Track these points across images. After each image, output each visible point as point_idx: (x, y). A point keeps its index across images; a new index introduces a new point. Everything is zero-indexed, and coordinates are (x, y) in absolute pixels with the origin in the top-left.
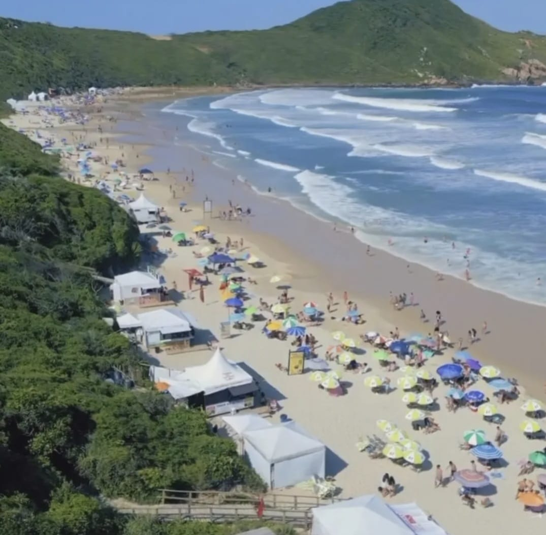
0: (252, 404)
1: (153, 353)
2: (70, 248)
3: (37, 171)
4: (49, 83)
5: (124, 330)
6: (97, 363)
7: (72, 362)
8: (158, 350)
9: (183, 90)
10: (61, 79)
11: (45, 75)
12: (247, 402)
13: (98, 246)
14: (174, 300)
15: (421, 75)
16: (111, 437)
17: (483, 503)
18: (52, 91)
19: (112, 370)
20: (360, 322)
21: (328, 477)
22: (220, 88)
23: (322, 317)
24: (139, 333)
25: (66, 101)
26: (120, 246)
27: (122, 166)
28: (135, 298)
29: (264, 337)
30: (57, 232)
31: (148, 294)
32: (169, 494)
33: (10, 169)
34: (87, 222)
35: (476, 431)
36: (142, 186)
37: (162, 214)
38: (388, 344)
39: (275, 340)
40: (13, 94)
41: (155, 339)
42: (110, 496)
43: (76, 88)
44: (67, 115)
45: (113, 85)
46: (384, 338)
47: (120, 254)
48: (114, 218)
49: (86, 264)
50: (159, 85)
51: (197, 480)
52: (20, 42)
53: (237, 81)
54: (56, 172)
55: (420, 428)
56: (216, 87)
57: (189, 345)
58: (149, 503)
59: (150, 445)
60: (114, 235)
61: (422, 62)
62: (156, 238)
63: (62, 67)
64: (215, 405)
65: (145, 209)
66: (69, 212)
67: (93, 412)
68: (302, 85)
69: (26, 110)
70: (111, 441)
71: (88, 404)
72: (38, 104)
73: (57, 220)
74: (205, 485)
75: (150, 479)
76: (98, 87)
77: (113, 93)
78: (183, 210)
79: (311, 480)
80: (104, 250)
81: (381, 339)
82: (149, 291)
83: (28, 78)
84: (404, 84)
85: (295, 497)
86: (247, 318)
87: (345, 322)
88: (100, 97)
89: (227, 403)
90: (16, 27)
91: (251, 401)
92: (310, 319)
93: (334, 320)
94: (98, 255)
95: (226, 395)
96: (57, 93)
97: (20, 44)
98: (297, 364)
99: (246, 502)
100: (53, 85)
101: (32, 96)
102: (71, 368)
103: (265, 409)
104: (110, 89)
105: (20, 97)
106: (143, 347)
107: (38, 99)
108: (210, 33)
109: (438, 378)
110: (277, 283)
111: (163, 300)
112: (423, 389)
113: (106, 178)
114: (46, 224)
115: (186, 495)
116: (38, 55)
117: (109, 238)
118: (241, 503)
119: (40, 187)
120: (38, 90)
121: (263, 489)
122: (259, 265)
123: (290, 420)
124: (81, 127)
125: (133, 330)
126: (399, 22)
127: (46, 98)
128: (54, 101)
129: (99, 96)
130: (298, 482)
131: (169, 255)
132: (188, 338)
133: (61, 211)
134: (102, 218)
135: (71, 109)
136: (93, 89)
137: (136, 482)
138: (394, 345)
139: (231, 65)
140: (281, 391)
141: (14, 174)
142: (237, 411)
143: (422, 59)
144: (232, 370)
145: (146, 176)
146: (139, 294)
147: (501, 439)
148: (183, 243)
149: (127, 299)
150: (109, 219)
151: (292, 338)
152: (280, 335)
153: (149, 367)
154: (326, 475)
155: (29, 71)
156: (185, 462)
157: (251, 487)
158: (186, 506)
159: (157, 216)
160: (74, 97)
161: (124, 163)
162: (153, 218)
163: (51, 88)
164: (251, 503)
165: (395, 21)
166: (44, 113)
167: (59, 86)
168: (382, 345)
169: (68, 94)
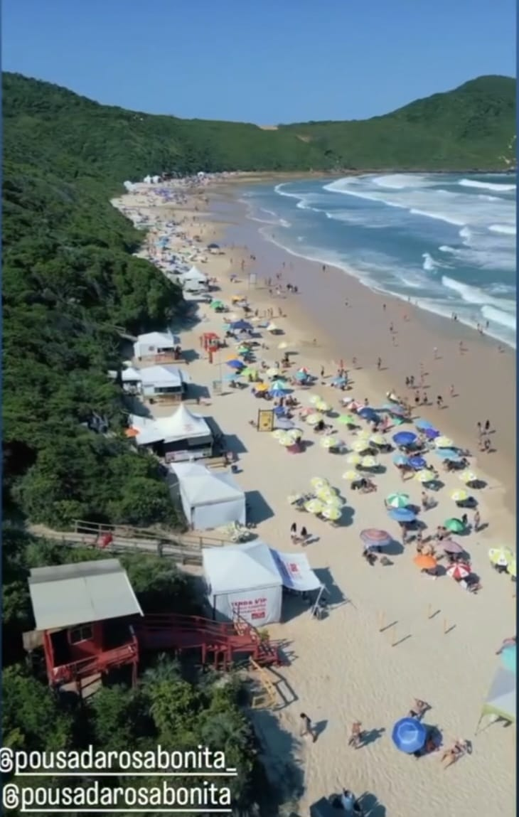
0: (211, 455)
1: (147, 404)
2: (106, 309)
3: (94, 243)
4: (164, 168)
5: (127, 382)
6: (78, 408)
7: (53, 406)
8: (152, 401)
9: (282, 175)
10: (174, 164)
11: (161, 160)
12: (206, 452)
13: (132, 309)
14: (186, 359)
15: (508, 162)
16: (46, 472)
17: (382, 561)
18: (165, 175)
19: (92, 415)
20: (346, 388)
21: (249, 524)
22: (316, 173)
23: (314, 382)
24: (139, 385)
25: (176, 183)
26: (152, 309)
27: (199, 241)
28: (152, 356)
29: (253, 395)
30: (97, 296)
31: (163, 353)
32: (82, 525)
33: (72, 240)
34: (126, 288)
35: (400, 493)
36: (207, 259)
37: (211, 284)
38: (359, 410)
39: (262, 399)
40: (131, 177)
41: (149, 392)
42: (34, 522)
43: (187, 172)
44: (171, 196)
45: (220, 171)
46: (356, 404)
47: (152, 317)
48: (152, 285)
49: (118, 324)
50: (262, 170)
51: (115, 515)
52: (142, 132)
53: (331, 167)
54: (139, 244)
55: (356, 488)
56: (313, 172)
57: (180, 397)
58: (64, 531)
59: (85, 481)
60: (149, 300)
61: (511, 149)
62: (200, 305)
63: (177, 154)
64: (175, 453)
65: (196, 279)
66: (110, 279)
67: (40, 449)
68: (392, 170)
69: (137, 191)
70: (45, 474)
71: (37, 442)
72: (152, 186)
73: (96, 285)
74: (121, 521)
75: (65, 510)
76: (207, 172)
77: (219, 177)
78: (234, 281)
79: (231, 525)
80: (134, 313)
81: (354, 405)
82: (166, 350)
83: (146, 163)
84: (492, 170)
85: (201, 538)
86: (243, 378)
87: (333, 388)
88: (207, 181)
89: (185, 451)
90: (142, 119)
91: (209, 451)
92: (300, 383)
93: (324, 386)
94: (127, 316)
95: (182, 445)
96: (169, 177)
97: (142, 134)
98: (266, 422)
99: (153, 539)
100: (167, 169)
101: (148, 179)
102: (49, 411)
103: (222, 459)
104: (218, 174)
105: (136, 180)
106: (141, 398)
107: (152, 182)
108: (313, 123)
109: (394, 445)
110: (285, 349)
111: (177, 358)
112: (377, 452)
113: (180, 251)
114: (85, 288)
115: (97, 527)
116: (157, 145)
117: (143, 302)
118: (148, 538)
119: (90, 257)
120: (153, 174)
121: (183, 529)
122: (278, 332)
123: (241, 471)
124: (179, 206)
125: (134, 383)
126: (492, 112)
127: (159, 181)
128: (166, 183)
129: (205, 179)
130: (219, 526)
131: (204, 320)
132: (179, 393)
133: (103, 277)
134: (140, 285)
135: (175, 191)
136: (201, 173)
137: (53, 512)
138: (364, 411)
139: (328, 153)
140: (246, 445)
141: (75, 245)
142: (196, 459)
143: (510, 147)
144: (193, 423)
145: (214, 250)
146: (155, 352)
147: (429, 505)
148: (220, 310)
149: (145, 357)
150: (146, 285)
151: (277, 399)
152: (267, 395)
153: (128, 416)
154: (247, 522)
155: (147, 156)
156: (113, 499)
157: (170, 526)
158: (95, 536)
159: (205, 286)
160: (183, 181)
161: (201, 238)
162: (202, 287)
163: (165, 171)
164: (158, 539)
165: (487, 111)
166: (152, 193)
167: (172, 170)
168: (354, 410)
169: (179, 177)
